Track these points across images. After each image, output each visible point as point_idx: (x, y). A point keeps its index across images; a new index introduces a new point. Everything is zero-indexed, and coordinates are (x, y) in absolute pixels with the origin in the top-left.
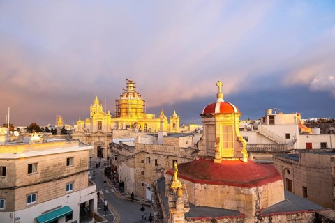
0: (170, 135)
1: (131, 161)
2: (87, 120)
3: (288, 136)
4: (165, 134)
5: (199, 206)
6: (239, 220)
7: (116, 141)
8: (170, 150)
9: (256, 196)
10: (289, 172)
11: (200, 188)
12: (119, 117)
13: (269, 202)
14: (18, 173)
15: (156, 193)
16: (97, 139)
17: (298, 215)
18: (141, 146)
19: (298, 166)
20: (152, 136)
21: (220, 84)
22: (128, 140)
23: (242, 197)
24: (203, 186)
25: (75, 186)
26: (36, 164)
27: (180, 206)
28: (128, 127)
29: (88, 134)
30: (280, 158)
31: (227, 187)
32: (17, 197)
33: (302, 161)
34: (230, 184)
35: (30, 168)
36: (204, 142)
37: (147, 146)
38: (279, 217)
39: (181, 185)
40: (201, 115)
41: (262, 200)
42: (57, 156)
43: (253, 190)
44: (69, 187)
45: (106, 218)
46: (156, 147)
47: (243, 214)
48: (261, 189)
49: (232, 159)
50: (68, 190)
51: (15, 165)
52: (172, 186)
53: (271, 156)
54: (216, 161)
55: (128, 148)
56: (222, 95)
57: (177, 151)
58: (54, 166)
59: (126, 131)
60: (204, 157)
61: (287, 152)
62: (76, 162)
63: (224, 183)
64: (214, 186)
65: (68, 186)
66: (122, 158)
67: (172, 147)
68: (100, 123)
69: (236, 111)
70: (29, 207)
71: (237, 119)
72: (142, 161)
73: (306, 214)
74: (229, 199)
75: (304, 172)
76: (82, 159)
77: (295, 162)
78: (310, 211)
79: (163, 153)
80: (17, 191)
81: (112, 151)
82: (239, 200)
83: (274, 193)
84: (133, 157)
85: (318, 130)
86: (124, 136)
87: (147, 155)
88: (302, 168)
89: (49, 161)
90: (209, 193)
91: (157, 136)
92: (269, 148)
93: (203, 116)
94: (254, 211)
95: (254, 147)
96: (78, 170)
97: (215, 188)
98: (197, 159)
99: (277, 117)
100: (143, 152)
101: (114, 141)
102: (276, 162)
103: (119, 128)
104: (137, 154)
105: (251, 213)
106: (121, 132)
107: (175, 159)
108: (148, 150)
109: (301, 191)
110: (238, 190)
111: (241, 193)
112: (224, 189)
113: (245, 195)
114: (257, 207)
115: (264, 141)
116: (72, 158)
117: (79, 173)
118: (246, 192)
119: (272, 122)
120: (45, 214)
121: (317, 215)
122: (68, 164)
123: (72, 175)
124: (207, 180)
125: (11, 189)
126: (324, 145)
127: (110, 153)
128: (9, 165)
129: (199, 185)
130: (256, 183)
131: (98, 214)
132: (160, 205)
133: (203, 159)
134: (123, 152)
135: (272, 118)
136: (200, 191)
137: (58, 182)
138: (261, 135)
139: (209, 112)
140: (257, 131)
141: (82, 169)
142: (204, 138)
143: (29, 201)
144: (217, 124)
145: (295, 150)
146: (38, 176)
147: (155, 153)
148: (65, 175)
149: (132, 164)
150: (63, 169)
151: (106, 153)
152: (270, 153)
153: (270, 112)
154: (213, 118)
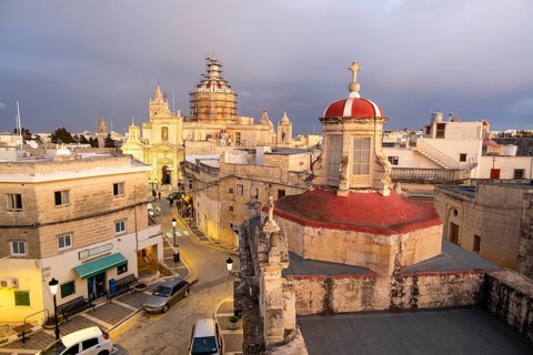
0: (275, 151)
1: (214, 189)
2: (144, 125)
3: (463, 158)
4: (268, 149)
5: (309, 260)
6: (367, 280)
7: (191, 159)
8: (274, 174)
9: (396, 248)
10: (456, 213)
11: (312, 234)
12: (196, 120)
13: (416, 256)
14: (41, 204)
15: (246, 239)
16: (161, 156)
17: (457, 277)
18: (228, 168)
19: (472, 205)
20: (246, 153)
21: (355, 68)
22: (210, 157)
23: (376, 248)
24: (317, 230)
25: (129, 225)
26: (67, 191)
27: (274, 259)
28: (209, 136)
29: (146, 146)
30: (446, 192)
31: (353, 233)
32: (42, 239)
33: (479, 198)
34: (358, 229)
35: (58, 197)
36: (324, 163)
37: (238, 168)
38: (429, 279)
39: (278, 229)
40: (321, 120)
41: (405, 254)
42: (98, 180)
43: (393, 239)
44: (120, 226)
45: (176, 271)
46: (252, 169)
47: (375, 273)
48: (405, 237)
49: (366, 192)
50: (118, 230)
51: (34, 193)
52: (265, 230)
53: (432, 188)
54: (340, 194)
55: (209, 170)
56: (358, 87)
57: (285, 177)
58: (94, 195)
59: (206, 144)
60: (323, 186)
61: (459, 182)
62: (128, 190)
63: (349, 228)
64: (333, 231)
65: (117, 225)
66: (200, 186)
67: (277, 171)
68: (165, 130)
69: (378, 114)
70: (62, 252)
71: (379, 127)
72: (231, 191)
73: (471, 276)
74: (354, 251)
75: (479, 213)
76: (138, 185)
77: (467, 199)
78: (476, 271)
79: (264, 179)
80: (42, 230)
81: (185, 174)
82: (371, 253)
83: (426, 243)
84: (216, 183)
85: (513, 149)
86: (204, 151)
87: (238, 182)
88: (478, 207)
89: (87, 188)
90: (325, 241)
91: (254, 152)
92: (431, 175)
93: (325, 120)
94: (392, 269)
95: (407, 173)
96: (132, 202)
97: (334, 234)
98: (312, 189)
99: (450, 127)
100: (233, 176)
101: (188, 159)
102: (437, 198)
103: (196, 138)
104: (222, 179)
105: (387, 272)
106: (199, 145)
107: (282, 188)
108: (239, 174)
109: (472, 242)
110: (370, 238)
111: (374, 243)
112: (348, 236)
113: (381, 245)
114: (397, 264)
115: (424, 164)
116: (122, 184)
117: (133, 207)
118: (382, 242)
119: (441, 134)
120: (87, 264)
121: (487, 277)
122: (116, 193)
123: (123, 209)
124: (324, 221)
125: (32, 226)
126: (519, 173)
127: (181, 178)
128: (26, 191)
129: (310, 229)
130: (398, 228)
131: (165, 265)
132: (250, 256)
133: (320, 189)
134: (202, 176)
135: (441, 127)
136: (313, 237)
137: (102, 218)
138: (420, 154)
139: (334, 114)
140: (414, 149)
141: (138, 201)
142: (324, 156)
143: (61, 245)
144: (346, 134)
145: (472, 180)
146: (71, 208)
147: (251, 178)
148: (113, 208)
149: (216, 195)
150: (108, 199)
151: (176, 177)
152: (432, 183)
153: (440, 119)
154: (340, 125)
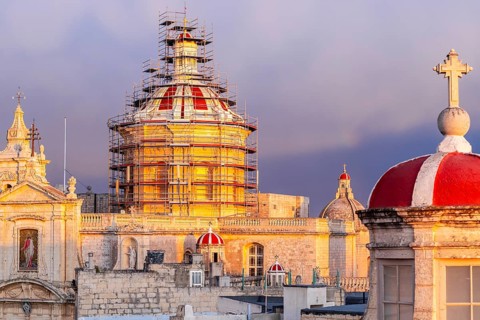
4: (316, 297)
12: (125, 206)
21: (454, 69)
56: (461, 121)
68: (28, 238)
91: (276, 306)
103: (123, 263)
154: (406, 232)
